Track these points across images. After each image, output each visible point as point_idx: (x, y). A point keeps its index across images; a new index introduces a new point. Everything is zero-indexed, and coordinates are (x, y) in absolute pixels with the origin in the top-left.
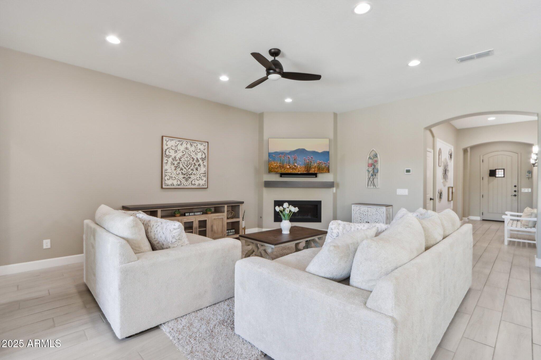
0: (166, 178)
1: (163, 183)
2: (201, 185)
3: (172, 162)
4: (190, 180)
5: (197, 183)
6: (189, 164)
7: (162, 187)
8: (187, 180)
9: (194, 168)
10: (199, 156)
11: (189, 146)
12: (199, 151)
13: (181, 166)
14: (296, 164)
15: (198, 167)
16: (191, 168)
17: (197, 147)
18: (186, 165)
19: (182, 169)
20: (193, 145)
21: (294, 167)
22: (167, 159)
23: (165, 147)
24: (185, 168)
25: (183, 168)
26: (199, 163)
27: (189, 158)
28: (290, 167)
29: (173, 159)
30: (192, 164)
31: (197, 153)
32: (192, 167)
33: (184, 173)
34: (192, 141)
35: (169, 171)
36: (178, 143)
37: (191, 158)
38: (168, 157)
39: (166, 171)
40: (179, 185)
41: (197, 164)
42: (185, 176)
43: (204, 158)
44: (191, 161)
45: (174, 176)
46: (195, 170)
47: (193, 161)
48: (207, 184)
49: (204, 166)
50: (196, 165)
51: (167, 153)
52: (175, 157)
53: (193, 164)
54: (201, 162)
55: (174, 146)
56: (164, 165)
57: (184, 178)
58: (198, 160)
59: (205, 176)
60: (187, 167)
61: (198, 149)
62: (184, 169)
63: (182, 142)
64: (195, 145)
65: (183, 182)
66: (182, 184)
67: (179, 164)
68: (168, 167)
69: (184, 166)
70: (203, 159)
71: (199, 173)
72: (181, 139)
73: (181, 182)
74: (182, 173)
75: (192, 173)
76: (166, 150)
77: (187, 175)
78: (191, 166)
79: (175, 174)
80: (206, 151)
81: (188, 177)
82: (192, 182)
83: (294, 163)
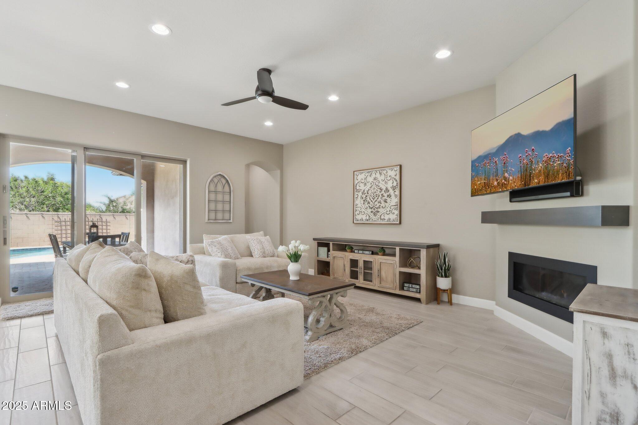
0: (357, 213)
1: (354, 218)
2: (391, 221)
3: (361, 196)
4: (379, 214)
5: (387, 217)
6: (375, 196)
7: (353, 222)
8: (375, 215)
9: (381, 200)
10: (390, 185)
11: (378, 175)
12: (389, 178)
13: (368, 199)
14: (506, 175)
15: (387, 198)
16: (378, 200)
17: (386, 174)
18: (372, 198)
19: (369, 203)
20: (382, 174)
21: (503, 181)
22: (357, 193)
23: (356, 182)
24: (372, 201)
25: (370, 201)
26: (388, 194)
27: (376, 189)
28: (498, 183)
29: (362, 193)
30: (379, 196)
31: (387, 181)
32: (380, 199)
33: (371, 206)
34: (381, 169)
35: (359, 205)
36: (367, 174)
37: (378, 189)
38: (358, 191)
39: (356, 206)
40: (367, 220)
41: (386, 195)
42: (373, 210)
43: (395, 186)
44: (378, 193)
45: (363, 210)
46: (383, 202)
47: (380, 192)
48: (398, 219)
49: (396, 196)
50: (384, 196)
51: (358, 188)
52: (364, 191)
53: (381, 196)
54: (391, 191)
55: (364, 179)
56: (355, 199)
57: (372, 212)
58: (387, 190)
59: (397, 208)
60: (374, 199)
61: (388, 176)
62: (371, 203)
63: (371, 173)
64: (385, 172)
65: (372, 217)
66: (371, 219)
67: (366, 198)
68: (359, 202)
69: (370, 199)
70: (394, 188)
71: (390, 206)
72: (369, 170)
73: (369, 217)
74: (369, 207)
75: (380, 206)
76: (356, 184)
77: (374, 209)
78: (378, 199)
79: (365, 209)
80: (398, 178)
81: (375, 210)
82: (381, 216)
83: (504, 174)
